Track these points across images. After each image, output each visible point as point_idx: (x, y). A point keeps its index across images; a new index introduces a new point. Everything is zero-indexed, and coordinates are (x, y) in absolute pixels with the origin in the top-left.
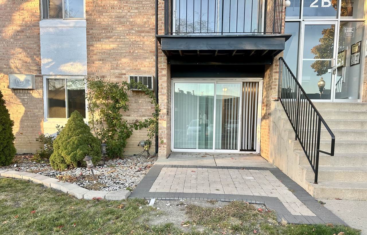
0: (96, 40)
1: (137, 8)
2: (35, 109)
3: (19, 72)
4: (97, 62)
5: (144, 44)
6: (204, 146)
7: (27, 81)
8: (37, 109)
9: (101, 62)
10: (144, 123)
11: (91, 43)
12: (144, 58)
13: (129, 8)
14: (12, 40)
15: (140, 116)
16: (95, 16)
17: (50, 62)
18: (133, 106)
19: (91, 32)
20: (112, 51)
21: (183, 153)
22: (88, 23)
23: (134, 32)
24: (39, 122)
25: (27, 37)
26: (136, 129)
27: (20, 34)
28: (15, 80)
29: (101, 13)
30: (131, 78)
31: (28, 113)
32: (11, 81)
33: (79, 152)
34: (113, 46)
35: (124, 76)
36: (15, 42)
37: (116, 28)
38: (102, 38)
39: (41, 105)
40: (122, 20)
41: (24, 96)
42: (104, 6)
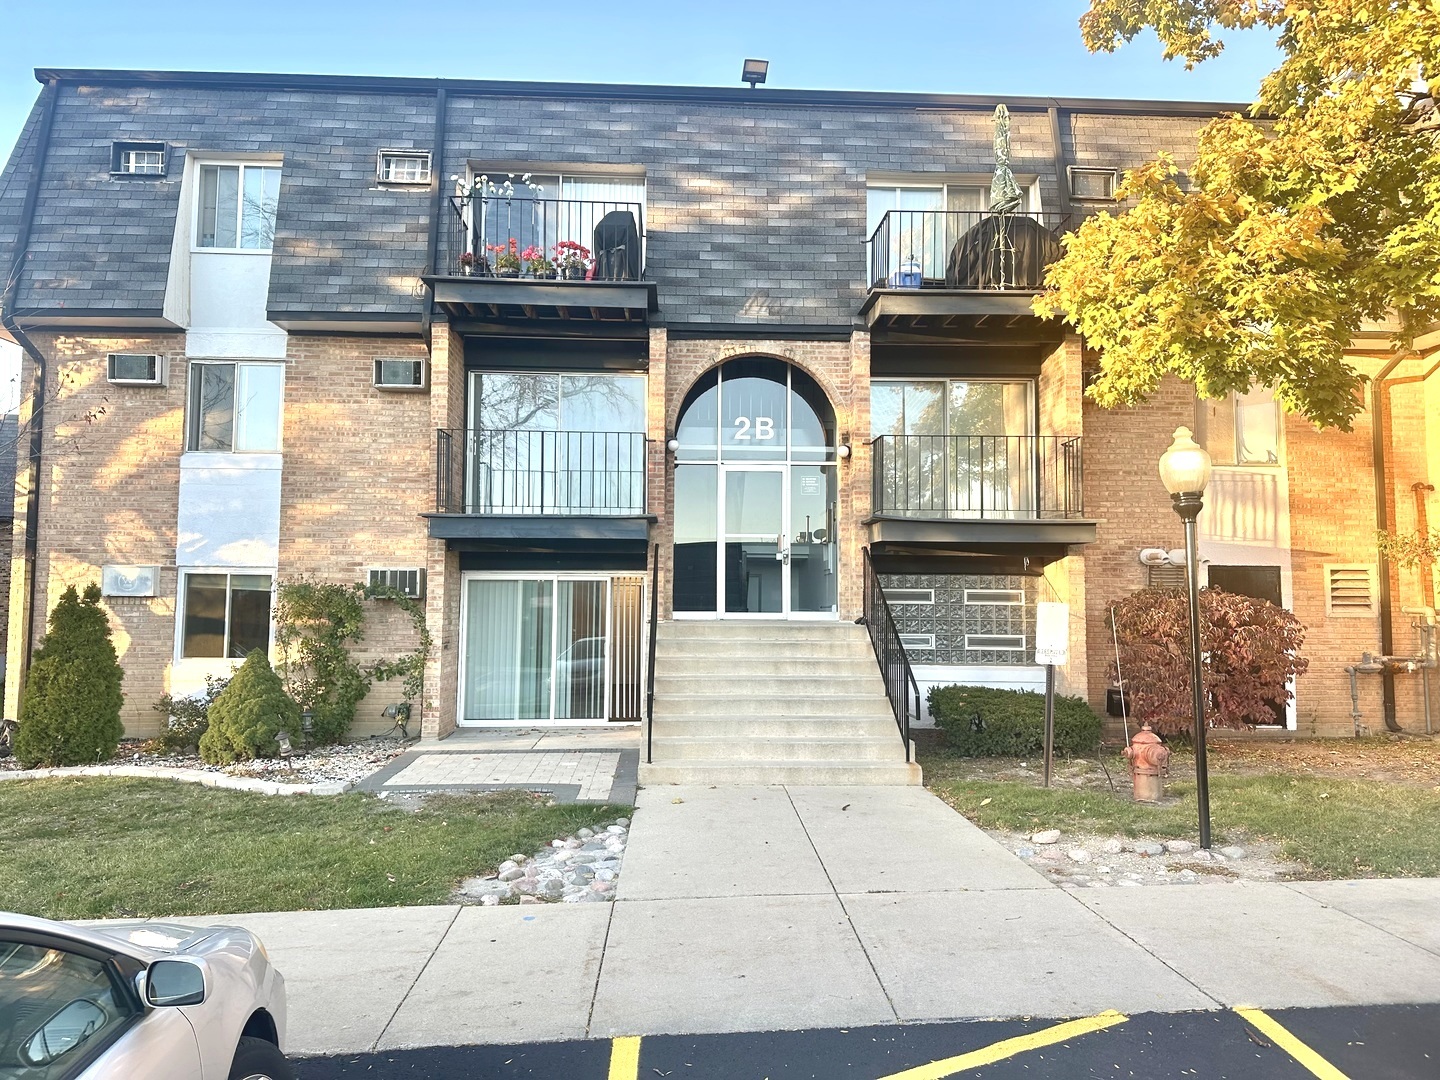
0: (301, 496)
1: (391, 435)
2: (153, 639)
3: (124, 561)
4: (302, 540)
5: (404, 503)
6: (533, 715)
7: (143, 580)
8: (159, 638)
9: (310, 540)
10: (397, 665)
11: (290, 501)
12: (404, 531)
13: (376, 435)
14: (115, 493)
15: (390, 651)
16: (302, 449)
17: (198, 540)
18: (375, 629)
19: (291, 479)
20: (335, 518)
21: (481, 730)
22: (285, 462)
23: (383, 480)
24: (161, 668)
25: (151, 488)
26: (380, 679)
27: (136, 481)
28: (116, 578)
29: (314, 442)
30: (374, 574)
31: (138, 648)
32: (106, 580)
33: (261, 729)
34: (336, 507)
35: (357, 568)
36: (122, 498)
37: (346, 472)
38: (315, 491)
39: (170, 631)
40: (359, 456)
41: (132, 611)
42: (323, 429)
